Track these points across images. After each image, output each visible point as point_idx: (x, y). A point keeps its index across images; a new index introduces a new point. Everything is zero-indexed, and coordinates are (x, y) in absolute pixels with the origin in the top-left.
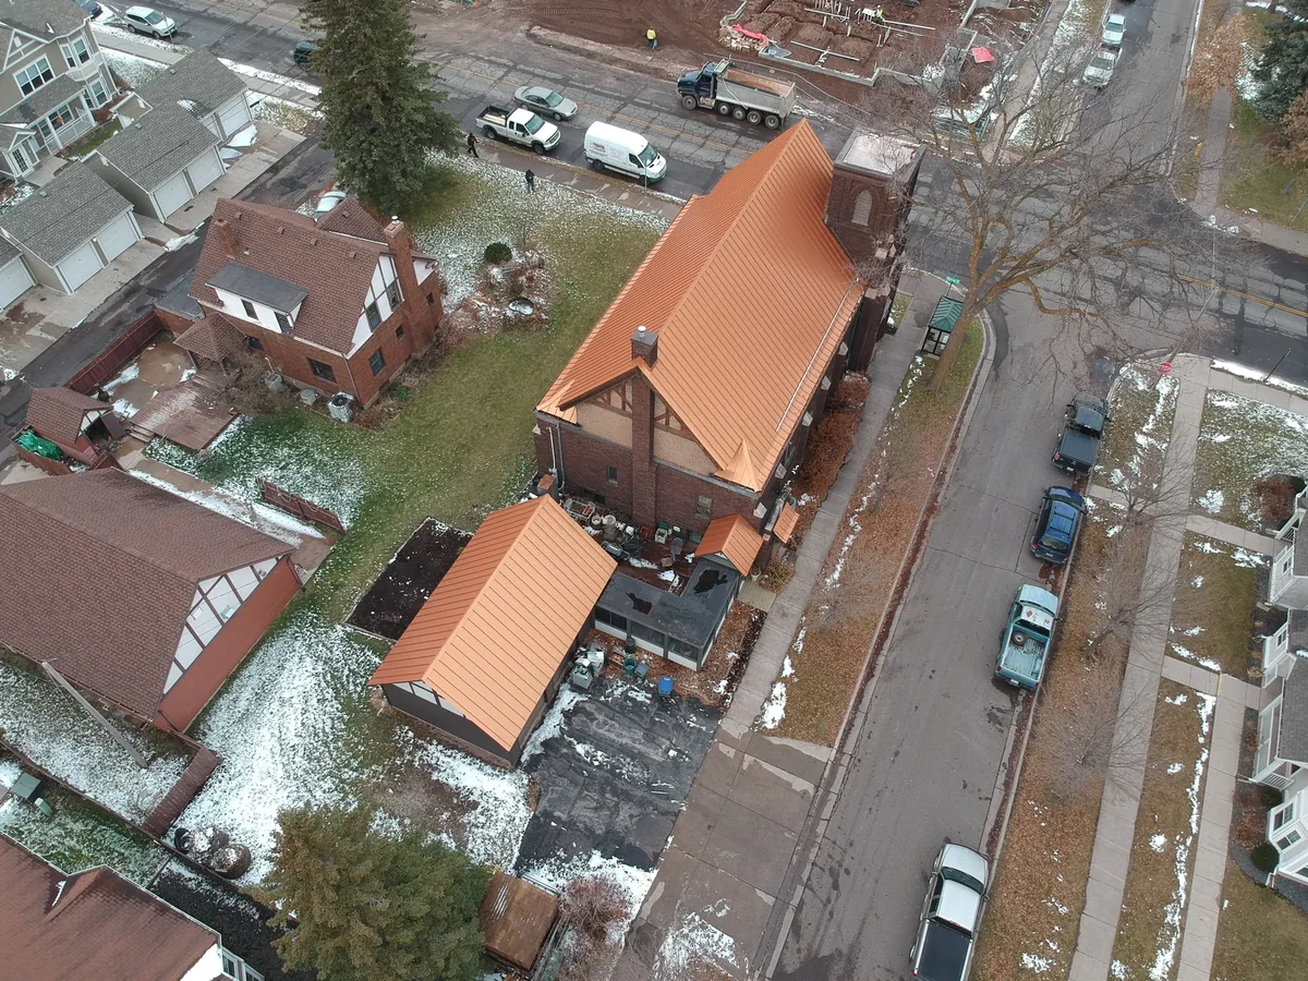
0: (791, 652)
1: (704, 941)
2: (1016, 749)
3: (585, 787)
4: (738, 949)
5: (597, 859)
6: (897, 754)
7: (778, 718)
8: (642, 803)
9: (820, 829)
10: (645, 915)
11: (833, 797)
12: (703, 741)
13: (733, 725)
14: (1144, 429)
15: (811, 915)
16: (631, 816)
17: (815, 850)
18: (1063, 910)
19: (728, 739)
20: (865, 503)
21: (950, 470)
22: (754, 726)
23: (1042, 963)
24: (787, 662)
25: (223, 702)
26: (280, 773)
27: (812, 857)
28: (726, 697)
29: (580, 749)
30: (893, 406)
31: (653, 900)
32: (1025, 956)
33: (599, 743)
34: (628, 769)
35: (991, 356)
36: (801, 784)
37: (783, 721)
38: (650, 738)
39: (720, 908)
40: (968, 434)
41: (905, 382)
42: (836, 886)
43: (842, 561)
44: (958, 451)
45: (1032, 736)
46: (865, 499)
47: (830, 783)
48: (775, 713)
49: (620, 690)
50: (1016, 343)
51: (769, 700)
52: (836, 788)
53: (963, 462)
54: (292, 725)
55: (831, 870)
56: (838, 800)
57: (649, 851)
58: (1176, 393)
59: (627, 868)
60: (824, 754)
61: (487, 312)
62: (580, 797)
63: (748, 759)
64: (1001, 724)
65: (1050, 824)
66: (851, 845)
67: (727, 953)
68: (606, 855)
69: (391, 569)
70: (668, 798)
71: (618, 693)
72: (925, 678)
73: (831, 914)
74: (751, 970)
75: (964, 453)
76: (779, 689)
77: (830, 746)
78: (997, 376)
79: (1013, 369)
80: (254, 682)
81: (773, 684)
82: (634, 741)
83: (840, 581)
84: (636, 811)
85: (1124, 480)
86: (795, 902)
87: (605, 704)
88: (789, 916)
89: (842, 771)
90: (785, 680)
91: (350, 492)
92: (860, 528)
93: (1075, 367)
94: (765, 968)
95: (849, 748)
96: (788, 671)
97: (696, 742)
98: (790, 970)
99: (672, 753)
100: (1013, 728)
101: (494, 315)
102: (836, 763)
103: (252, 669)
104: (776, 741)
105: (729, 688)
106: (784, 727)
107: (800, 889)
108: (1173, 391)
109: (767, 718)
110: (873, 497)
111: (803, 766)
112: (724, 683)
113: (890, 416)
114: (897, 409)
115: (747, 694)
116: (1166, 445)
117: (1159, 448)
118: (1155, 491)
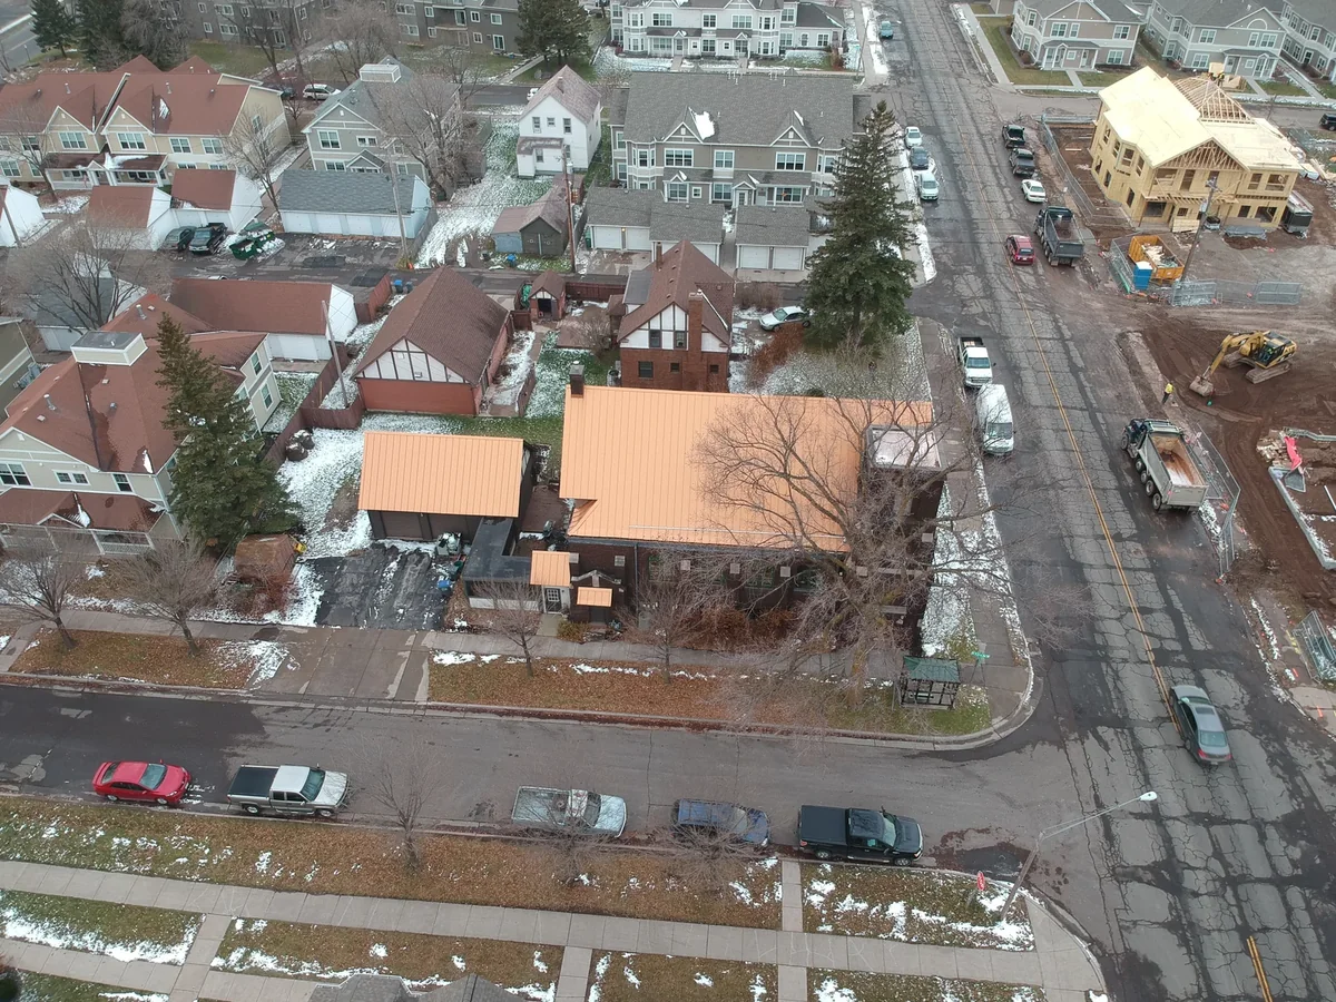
0: (504, 658)
1: (270, 662)
2: (456, 829)
3: (367, 575)
4: (266, 682)
5: (317, 595)
6: (433, 744)
7: (443, 662)
8: (361, 605)
9: (359, 708)
10: (285, 628)
11: (387, 711)
12: (415, 624)
13: (431, 639)
14: (914, 911)
15: (293, 716)
16: (350, 603)
17: (343, 708)
18: (309, 878)
19: (418, 640)
20: (677, 674)
21: (753, 734)
22: (434, 650)
23: (264, 866)
24: (494, 657)
25: (391, 417)
26: (352, 453)
27: (337, 708)
28: (453, 628)
29: (394, 565)
30: (809, 674)
31: (295, 630)
32: (269, 854)
33: (399, 573)
34: (383, 592)
35: (939, 748)
36: (393, 690)
37: (442, 665)
38: (408, 597)
39: (293, 665)
40: (813, 743)
42: (316, 725)
43: (606, 670)
44: (784, 737)
45: (469, 838)
46: (682, 672)
47: (397, 707)
48: (448, 659)
49: (443, 571)
50: (978, 767)
51: (458, 653)
52: (393, 711)
53: (771, 744)
55: (328, 721)
56: (386, 714)
57: (328, 619)
58: (1005, 947)
59: (315, 610)
60: (421, 696)
62: (359, 575)
63: (407, 654)
64: (477, 814)
65: (385, 859)
66: (349, 729)
67: (263, 676)
68: (321, 598)
70: (366, 618)
71: (440, 570)
72: (509, 751)
73: (295, 727)
74: (252, 692)
75: (784, 743)
76: (469, 658)
77: (428, 699)
78: (913, 757)
79: (932, 772)
80: (407, 422)
81: (474, 653)
82: (406, 588)
83: (584, 673)
84: (354, 604)
85: (823, 895)
86: (302, 705)
87: (430, 566)
88: (291, 704)
89: (411, 712)
90: (478, 658)
91: (554, 409)
92: (647, 675)
93: (979, 831)
94: (256, 699)
95: (429, 712)
96: (487, 659)
97: (414, 621)
98: (254, 712)
99: (401, 611)
100: (476, 825)
102: (416, 707)
103: (416, 419)
104: (425, 666)
105: (461, 628)
106: (438, 669)
107: (312, 706)
108: (1008, 943)
109: (442, 656)
110: (688, 679)
111: (409, 686)
112: (465, 624)
113: (795, 674)
114: (808, 678)
115: (459, 640)
116: (903, 938)
117: (894, 930)
118: (821, 928)
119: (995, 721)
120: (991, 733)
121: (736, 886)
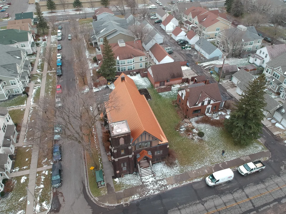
1: (85, 91)
12: (97, 101)
13: (95, 104)
14: (42, 189)
21: (83, 153)
25: (148, 79)
30: (101, 158)
31: (92, 91)
35: (86, 188)
37: (89, 108)
39: (85, 94)
40: (83, 163)
41: (102, 165)
44: (83, 158)
46: (95, 138)
48: (91, 108)
50: (82, 196)
53: (81, 157)
54: (140, 82)
57: (96, 93)
58: (34, 207)
59: (97, 91)
61: (186, 124)
62: (106, 92)
67: (82, 92)
68: (100, 90)
69: (149, 94)
74: (79, 92)
75: (82, 158)
78: (83, 183)
79: (79, 187)
85: (45, 173)
90: (92, 111)
91: (164, 96)
92: (93, 133)
93: (64, 199)
101: (184, 125)
103: (149, 82)
108: (35, 208)
113: (100, 155)
114: (100, 158)
116: (36, 188)
117: (37, 186)
118: (37, 174)
119: (97, 198)
120: (93, 198)
121: (46, 159)
